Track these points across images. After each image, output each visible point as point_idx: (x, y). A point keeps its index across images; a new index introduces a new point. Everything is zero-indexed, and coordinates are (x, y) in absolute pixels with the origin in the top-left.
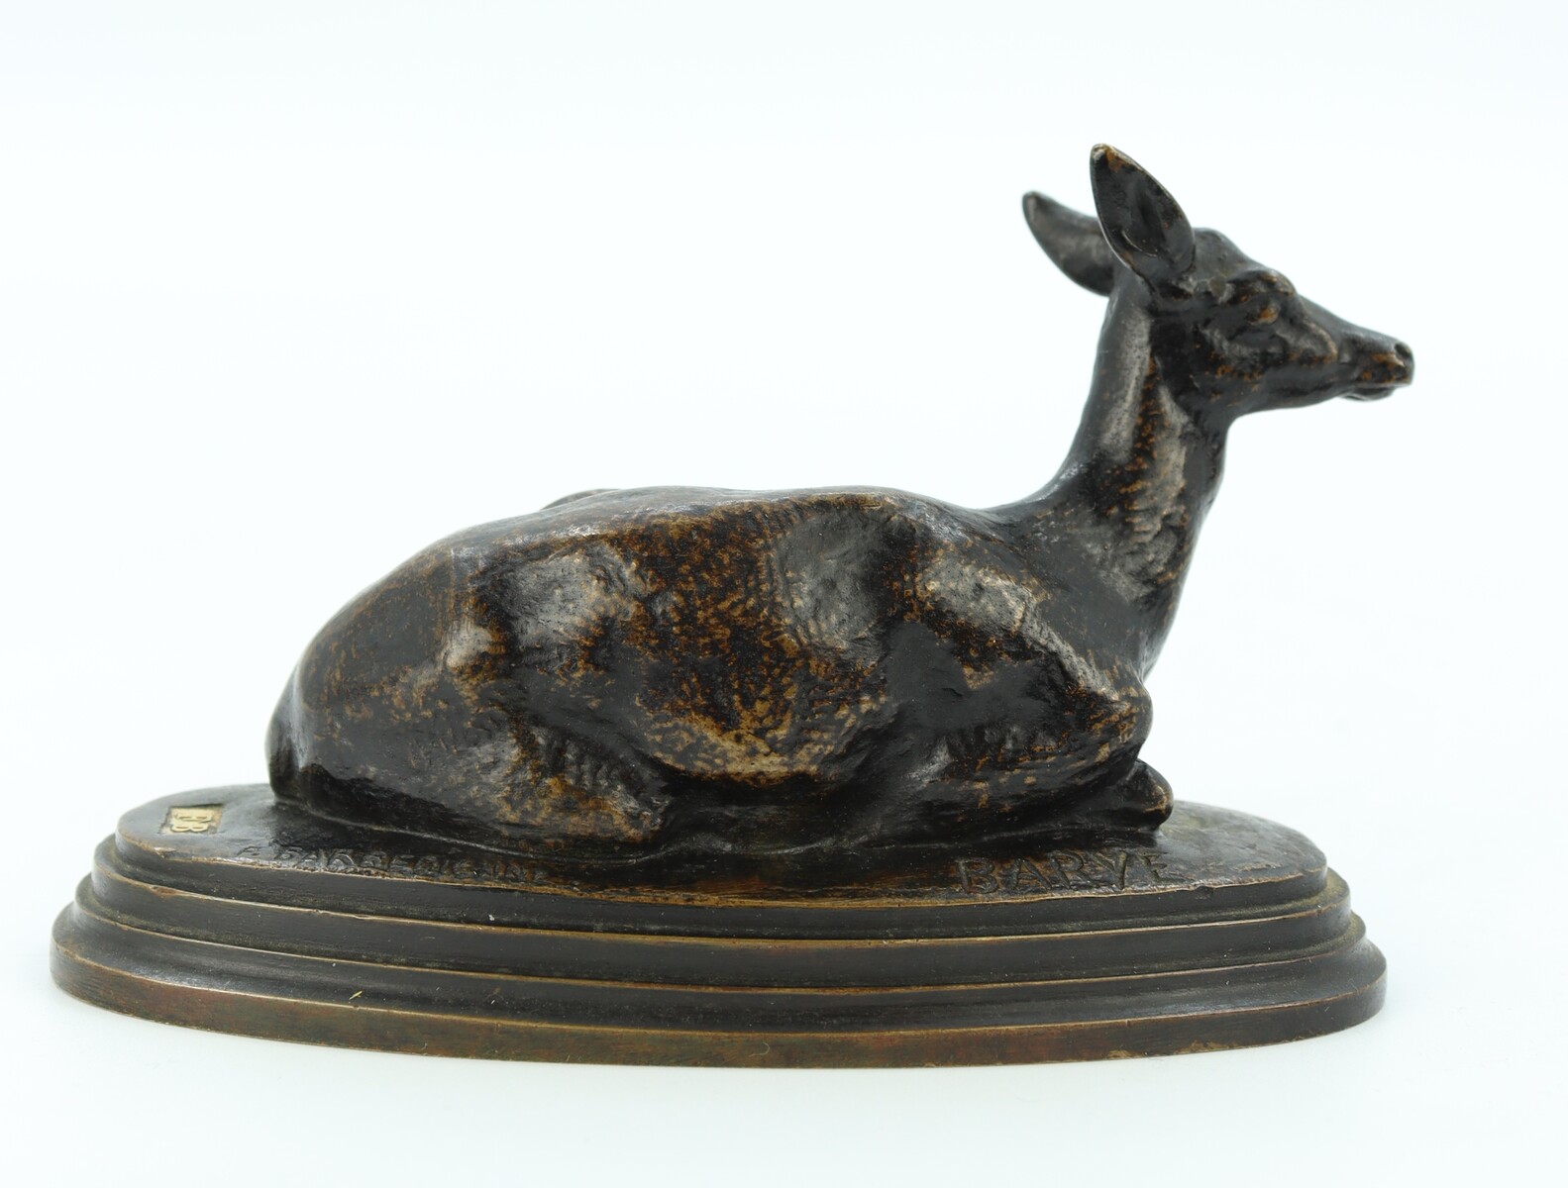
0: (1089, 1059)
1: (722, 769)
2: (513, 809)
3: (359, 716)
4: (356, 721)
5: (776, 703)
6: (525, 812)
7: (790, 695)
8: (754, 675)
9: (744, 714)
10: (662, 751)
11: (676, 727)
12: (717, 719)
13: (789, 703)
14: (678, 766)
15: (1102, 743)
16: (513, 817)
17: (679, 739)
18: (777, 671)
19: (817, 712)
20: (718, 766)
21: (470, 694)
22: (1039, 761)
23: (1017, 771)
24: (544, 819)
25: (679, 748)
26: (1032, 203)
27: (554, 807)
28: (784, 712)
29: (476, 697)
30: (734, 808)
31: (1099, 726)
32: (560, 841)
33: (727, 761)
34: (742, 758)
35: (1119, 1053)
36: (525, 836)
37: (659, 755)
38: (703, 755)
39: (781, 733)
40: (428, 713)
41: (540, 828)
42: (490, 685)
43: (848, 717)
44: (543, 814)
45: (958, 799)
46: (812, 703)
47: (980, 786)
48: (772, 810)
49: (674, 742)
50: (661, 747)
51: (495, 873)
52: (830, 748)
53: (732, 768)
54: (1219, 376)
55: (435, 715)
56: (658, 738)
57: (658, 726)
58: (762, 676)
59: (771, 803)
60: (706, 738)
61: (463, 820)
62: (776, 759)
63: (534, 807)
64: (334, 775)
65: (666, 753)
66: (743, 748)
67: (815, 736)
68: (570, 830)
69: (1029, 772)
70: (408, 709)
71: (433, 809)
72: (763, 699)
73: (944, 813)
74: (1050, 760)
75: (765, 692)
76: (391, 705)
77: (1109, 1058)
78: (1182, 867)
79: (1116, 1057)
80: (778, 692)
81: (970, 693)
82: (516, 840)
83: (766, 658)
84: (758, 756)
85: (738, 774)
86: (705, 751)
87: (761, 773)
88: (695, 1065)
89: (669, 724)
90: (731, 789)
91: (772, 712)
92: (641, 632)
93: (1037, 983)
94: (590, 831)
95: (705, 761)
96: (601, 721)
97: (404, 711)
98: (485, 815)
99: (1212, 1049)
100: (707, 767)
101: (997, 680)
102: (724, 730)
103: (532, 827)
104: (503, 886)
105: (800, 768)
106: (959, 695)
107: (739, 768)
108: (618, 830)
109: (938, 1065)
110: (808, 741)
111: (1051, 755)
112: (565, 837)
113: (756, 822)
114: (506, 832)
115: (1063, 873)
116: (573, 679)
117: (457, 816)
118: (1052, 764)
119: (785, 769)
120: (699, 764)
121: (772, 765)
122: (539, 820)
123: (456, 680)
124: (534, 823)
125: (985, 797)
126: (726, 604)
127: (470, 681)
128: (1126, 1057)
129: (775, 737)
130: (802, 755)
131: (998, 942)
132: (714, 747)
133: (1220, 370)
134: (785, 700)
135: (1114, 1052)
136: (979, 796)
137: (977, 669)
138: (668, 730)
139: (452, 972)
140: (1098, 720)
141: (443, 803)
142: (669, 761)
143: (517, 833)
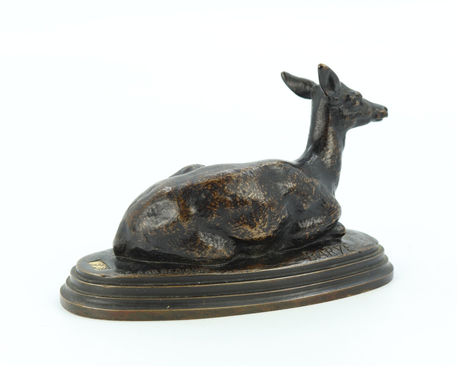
0: (343, 298)
1: (251, 238)
2: (199, 254)
3: (153, 234)
4: (152, 236)
5: (264, 219)
6: (202, 255)
7: (267, 217)
8: (258, 213)
9: (257, 223)
10: (235, 235)
11: (240, 228)
12: (250, 225)
13: (267, 219)
14: (240, 238)
15: (333, 219)
16: (199, 256)
17: (240, 231)
18: (264, 211)
19: (273, 220)
20: (250, 237)
21: (186, 226)
22: (320, 225)
23: (315, 228)
24: (207, 256)
25: (241, 233)
26: (283, 75)
27: (210, 252)
28: (266, 221)
29: (187, 227)
30: (251, 246)
31: (333, 215)
32: (211, 260)
33: (253, 235)
34: (257, 234)
35: (349, 295)
36: (202, 260)
37: (235, 236)
38: (247, 235)
39: (265, 227)
40: (174, 232)
41: (206, 258)
42: (191, 223)
43: (279, 220)
44: (207, 255)
45: (302, 237)
46: (271, 218)
47: (307, 233)
48: (260, 246)
49: (239, 232)
50: (235, 234)
51: (198, 271)
52: (276, 229)
53: (254, 237)
54: (346, 120)
55: (176, 232)
56: (235, 232)
57: (235, 228)
58: (260, 213)
59: (260, 244)
60: (247, 230)
61: (184, 258)
62: (264, 233)
63: (205, 253)
64: (145, 250)
65: (237, 235)
66: (257, 232)
67: (273, 226)
68: (214, 257)
69: (318, 228)
70: (168, 231)
71: (176, 256)
72: (261, 219)
73: (298, 241)
74: (323, 224)
75: (261, 217)
76: (163, 231)
77: (347, 297)
78: (353, 247)
79: (348, 296)
80: (264, 216)
81: (304, 210)
82: (199, 262)
83: (261, 208)
84: (261, 233)
85: (255, 238)
86: (247, 234)
87: (261, 237)
88: (255, 313)
89: (238, 228)
90: (253, 242)
91: (263, 222)
92: (230, 205)
93: (330, 281)
94: (219, 257)
95: (247, 236)
96: (219, 229)
97: (167, 232)
98: (191, 256)
99: (367, 291)
100: (247, 238)
101: (310, 206)
102: (252, 228)
103: (204, 258)
104: (201, 274)
105: (269, 235)
106: (302, 211)
107: (256, 237)
108: (225, 256)
109: (311, 304)
110: (271, 228)
111: (323, 223)
112: (212, 259)
113: (256, 249)
114: (197, 260)
115: (329, 253)
116: (212, 219)
117: (183, 257)
118: (323, 225)
119: (266, 236)
120: (246, 237)
121: (263, 235)
122: (206, 256)
123: (182, 223)
124: (205, 257)
125: (308, 236)
126: (250, 195)
127: (186, 222)
128: (351, 296)
129: (264, 228)
130: (270, 232)
131: (320, 272)
132: (249, 232)
133: (346, 118)
134: (266, 218)
135: (348, 295)
136: (307, 236)
137: (306, 204)
138: (238, 229)
139: (192, 298)
140: (332, 213)
141: (179, 254)
142: (238, 237)
143: (200, 260)
